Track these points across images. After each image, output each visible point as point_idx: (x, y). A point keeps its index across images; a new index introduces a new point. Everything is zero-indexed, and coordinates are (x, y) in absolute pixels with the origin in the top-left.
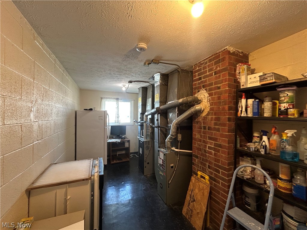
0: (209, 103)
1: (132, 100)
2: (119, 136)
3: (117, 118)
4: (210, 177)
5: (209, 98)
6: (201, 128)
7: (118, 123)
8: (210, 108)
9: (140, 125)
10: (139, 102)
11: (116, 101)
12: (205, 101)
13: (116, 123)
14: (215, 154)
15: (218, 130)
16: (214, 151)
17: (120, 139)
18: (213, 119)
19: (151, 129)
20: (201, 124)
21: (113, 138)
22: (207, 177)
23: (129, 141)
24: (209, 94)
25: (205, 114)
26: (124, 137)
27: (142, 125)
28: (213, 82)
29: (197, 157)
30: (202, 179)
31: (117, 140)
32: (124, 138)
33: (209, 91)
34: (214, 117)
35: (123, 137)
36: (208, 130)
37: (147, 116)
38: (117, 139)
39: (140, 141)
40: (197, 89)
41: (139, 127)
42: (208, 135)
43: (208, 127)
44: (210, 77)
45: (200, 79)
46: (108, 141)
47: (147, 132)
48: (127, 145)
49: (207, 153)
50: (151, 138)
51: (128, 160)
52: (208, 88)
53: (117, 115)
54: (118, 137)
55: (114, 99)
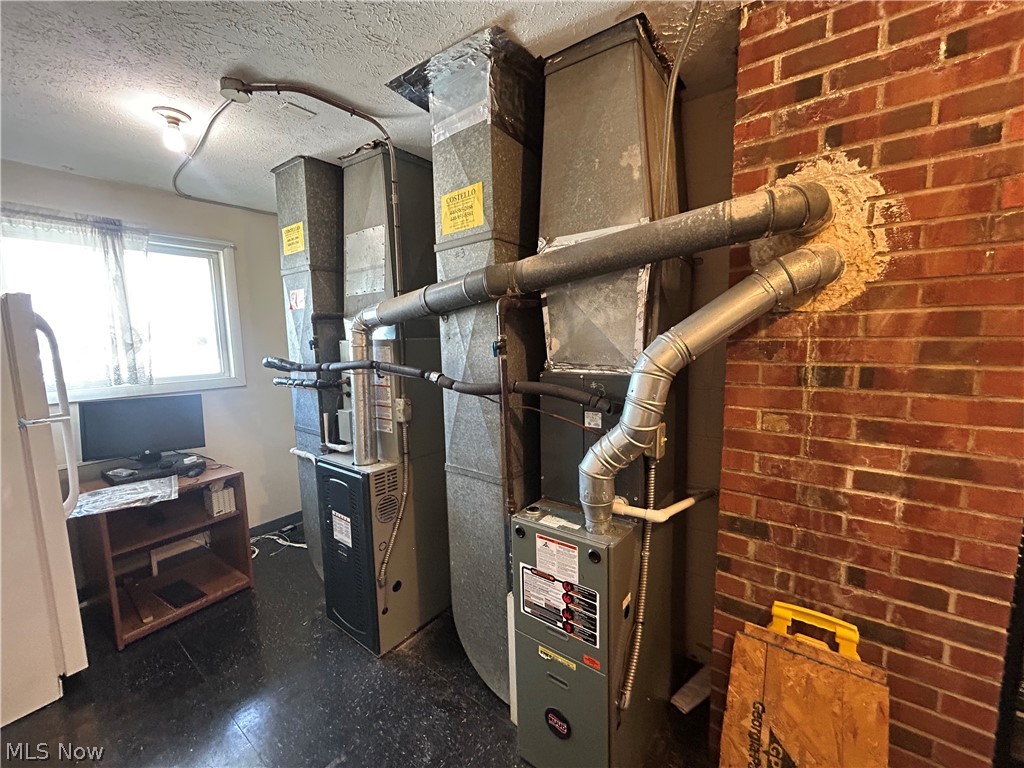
0: (880, 233)
1: (223, 248)
2: (155, 458)
3: (121, 349)
4: (865, 630)
5: (881, 204)
6: (801, 381)
7: (134, 379)
8: (890, 263)
9: (314, 386)
10: (287, 251)
11: (98, 238)
12: (852, 223)
13: (118, 381)
15: (957, 384)
16: (903, 496)
17: (174, 478)
18: (918, 324)
19: (406, 404)
20: (802, 358)
21: (112, 482)
22: (848, 633)
23: (235, 483)
25: (844, 300)
26: (193, 459)
27: (328, 387)
28: (931, 105)
29: (759, 531)
30: (801, 637)
31: (149, 494)
32: (201, 468)
33: (884, 161)
34: (920, 311)
35: (187, 461)
36: (862, 385)
37: (368, 329)
38: (147, 484)
42: (854, 418)
43: (863, 370)
44: (898, 76)
45: (812, 88)
47: (372, 420)
48: (222, 504)
49: (841, 508)
50: (402, 454)
52: (877, 144)
53: (119, 334)
54: (151, 466)
55: (80, 221)
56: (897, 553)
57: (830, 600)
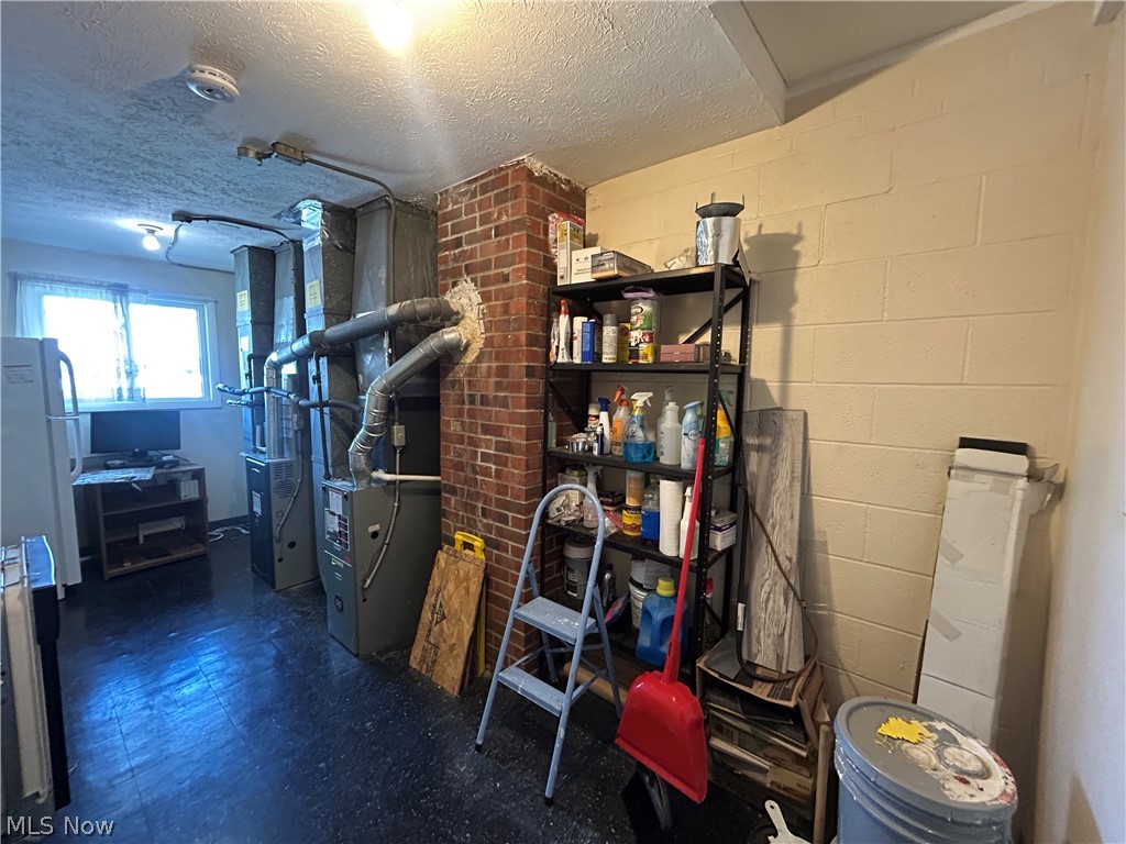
0: (481, 322)
1: (207, 302)
2: (143, 454)
3: (123, 375)
4: (487, 541)
5: (481, 307)
6: (463, 403)
7: (131, 398)
8: (486, 339)
9: (247, 404)
10: (239, 309)
11: (110, 296)
12: (472, 316)
13: (120, 397)
14: (498, 474)
15: (504, 403)
16: (495, 464)
17: (152, 469)
18: (493, 371)
19: (299, 418)
20: (463, 390)
21: (108, 468)
22: (478, 543)
23: (198, 475)
24: (482, 294)
25: (474, 357)
26: (171, 457)
27: (257, 406)
28: (490, 259)
29: (453, 491)
30: (467, 551)
31: (131, 475)
32: (175, 464)
33: (482, 286)
34: (494, 365)
35: (165, 458)
36: (482, 404)
37: (277, 367)
38: (132, 470)
39: (250, 466)
40: (452, 278)
41: (247, 412)
42: (480, 422)
43: (482, 396)
44: (483, 243)
45: (458, 243)
46: (78, 482)
47: (280, 429)
48: (188, 491)
49: (477, 474)
50: (298, 453)
51: (201, 549)
52: (479, 275)
53: (122, 365)
54: (140, 460)
55: (99, 285)
56: (494, 495)
57: (476, 527)
